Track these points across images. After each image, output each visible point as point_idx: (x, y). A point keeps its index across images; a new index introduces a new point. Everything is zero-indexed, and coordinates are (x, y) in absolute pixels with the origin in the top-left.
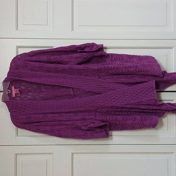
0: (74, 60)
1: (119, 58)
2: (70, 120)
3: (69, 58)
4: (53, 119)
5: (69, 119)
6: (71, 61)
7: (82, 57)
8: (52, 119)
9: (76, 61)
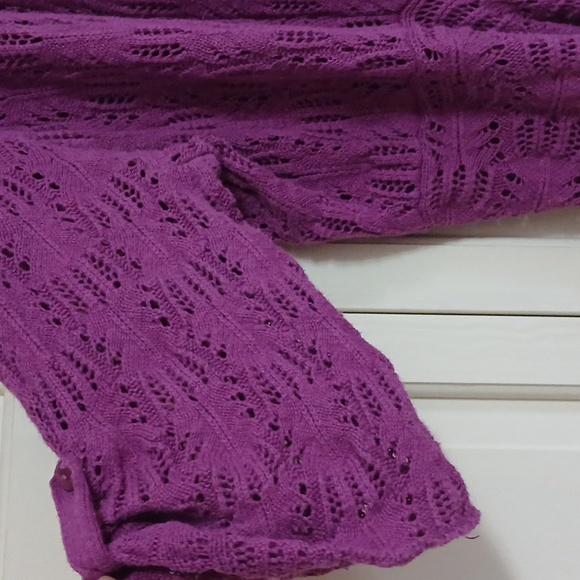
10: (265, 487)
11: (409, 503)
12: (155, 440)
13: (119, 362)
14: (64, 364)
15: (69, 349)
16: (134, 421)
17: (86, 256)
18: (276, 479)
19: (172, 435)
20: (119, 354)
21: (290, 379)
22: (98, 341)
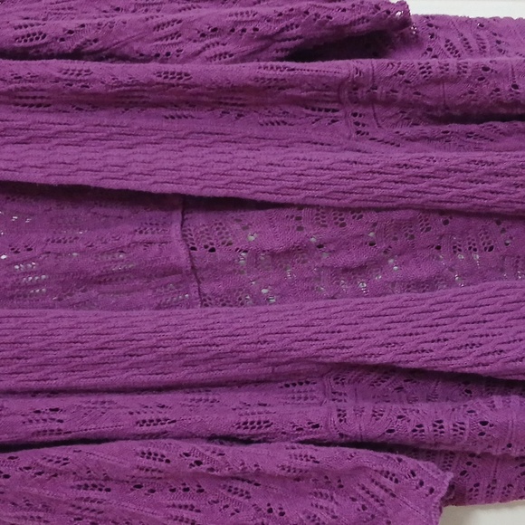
0: (198, 46)
1: (478, 38)
2: (164, 434)
3: (161, 32)
4: (40, 426)
5: (159, 428)
6: (173, 50)
7: (249, 29)
8: (32, 428)
9: (207, 53)
10: (335, 510)
11: (414, 475)
12: (254, 519)
13: (202, 491)
14: (173, 512)
15: (171, 503)
16: (233, 514)
17: (137, 454)
18: (336, 503)
19: (260, 510)
20: (199, 486)
21: (306, 456)
22: (182, 487)
